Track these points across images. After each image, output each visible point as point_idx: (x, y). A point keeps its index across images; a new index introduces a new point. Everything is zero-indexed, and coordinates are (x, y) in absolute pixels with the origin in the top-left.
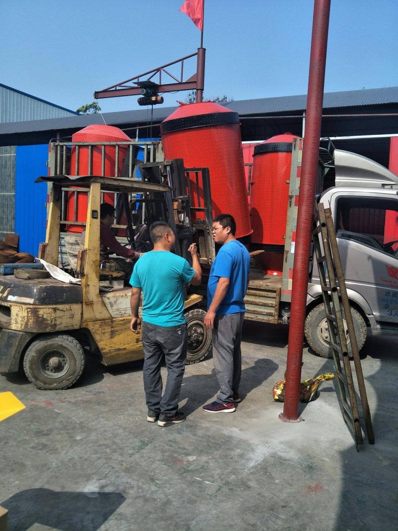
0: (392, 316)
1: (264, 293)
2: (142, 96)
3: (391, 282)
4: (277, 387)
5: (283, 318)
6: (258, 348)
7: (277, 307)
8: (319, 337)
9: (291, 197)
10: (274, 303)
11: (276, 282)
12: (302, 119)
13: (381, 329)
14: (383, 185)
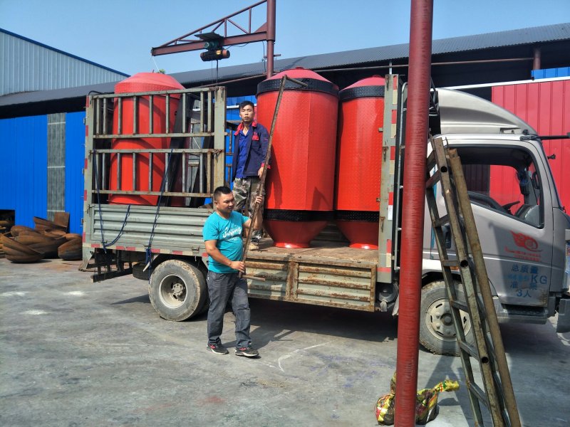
0: (521, 297)
1: (356, 273)
2: (206, 51)
3: (519, 252)
4: (381, 402)
5: (381, 304)
6: (350, 343)
7: (373, 290)
8: (428, 327)
9: (386, 149)
10: (369, 284)
11: (370, 257)
13: (509, 314)
14: (502, 130)
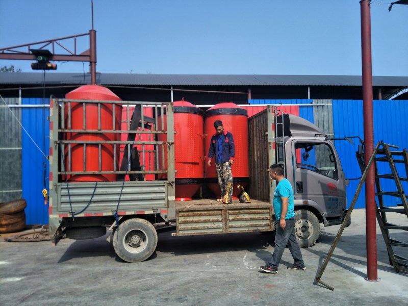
0: (333, 213)
1: (261, 211)
2: (35, 62)
3: (330, 192)
7: (271, 219)
9: (270, 144)
10: (269, 216)
12: (170, 91)
14: (316, 135)
